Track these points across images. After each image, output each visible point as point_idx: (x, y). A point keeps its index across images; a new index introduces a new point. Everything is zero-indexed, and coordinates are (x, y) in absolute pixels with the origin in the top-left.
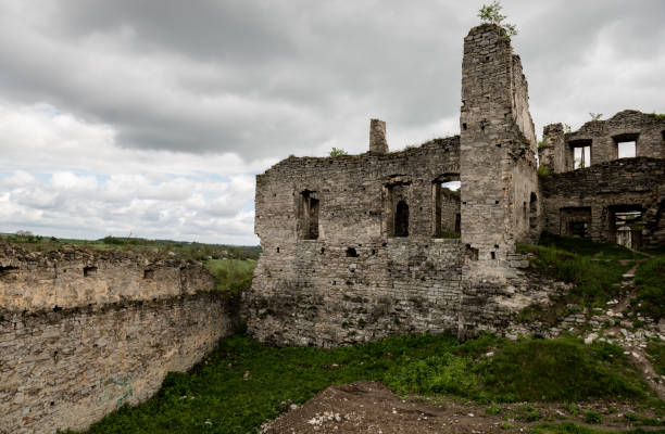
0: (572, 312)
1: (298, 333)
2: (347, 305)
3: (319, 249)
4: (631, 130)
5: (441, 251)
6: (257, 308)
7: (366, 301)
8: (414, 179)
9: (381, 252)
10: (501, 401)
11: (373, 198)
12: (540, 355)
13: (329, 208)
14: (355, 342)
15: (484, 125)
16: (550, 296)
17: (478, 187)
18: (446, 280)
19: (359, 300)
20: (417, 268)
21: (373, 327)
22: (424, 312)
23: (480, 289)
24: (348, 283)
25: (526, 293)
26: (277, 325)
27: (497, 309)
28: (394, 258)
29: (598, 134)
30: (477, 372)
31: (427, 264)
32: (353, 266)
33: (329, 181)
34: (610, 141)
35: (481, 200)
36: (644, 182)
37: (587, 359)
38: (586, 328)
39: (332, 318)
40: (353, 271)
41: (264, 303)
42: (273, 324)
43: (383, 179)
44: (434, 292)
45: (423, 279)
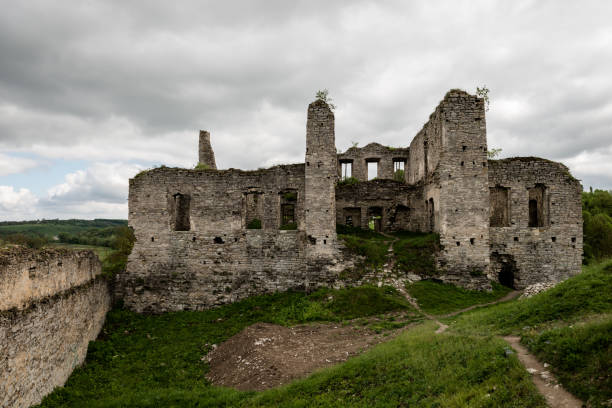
0: (368, 271)
1: (175, 301)
2: (216, 278)
3: (191, 239)
4: (376, 156)
5: (285, 239)
6: (133, 287)
7: (231, 274)
8: (265, 191)
9: (242, 240)
10: (347, 319)
11: (235, 202)
12: (359, 295)
13: (199, 208)
14: (223, 303)
15: (320, 164)
16: (355, 264)
17: (316, 202)
18: (289, 257)
19: (224, 274)
20: (268, 250)
21: (237, 291)
22: (274, 278)
23: (317, 262)
24: (216, 262)
25: (342, 263)
26: (155, 298)
27: (328, 273)
28: (252, 244)
29: (357, 156)
30: (329, 307)
31: (275, 247)
32: (219, 250)
33: (199, 188)
34: (364, 162)
35: (318, 209)
36: (389, 194)
37: (381, 294)
38: (375, 279)
39: (203, 289)
40: (219, 254)
41: (140, 281)
42: (150, 298)
43: (242, 189)
44: (280, 265)
45: (273, 257)
